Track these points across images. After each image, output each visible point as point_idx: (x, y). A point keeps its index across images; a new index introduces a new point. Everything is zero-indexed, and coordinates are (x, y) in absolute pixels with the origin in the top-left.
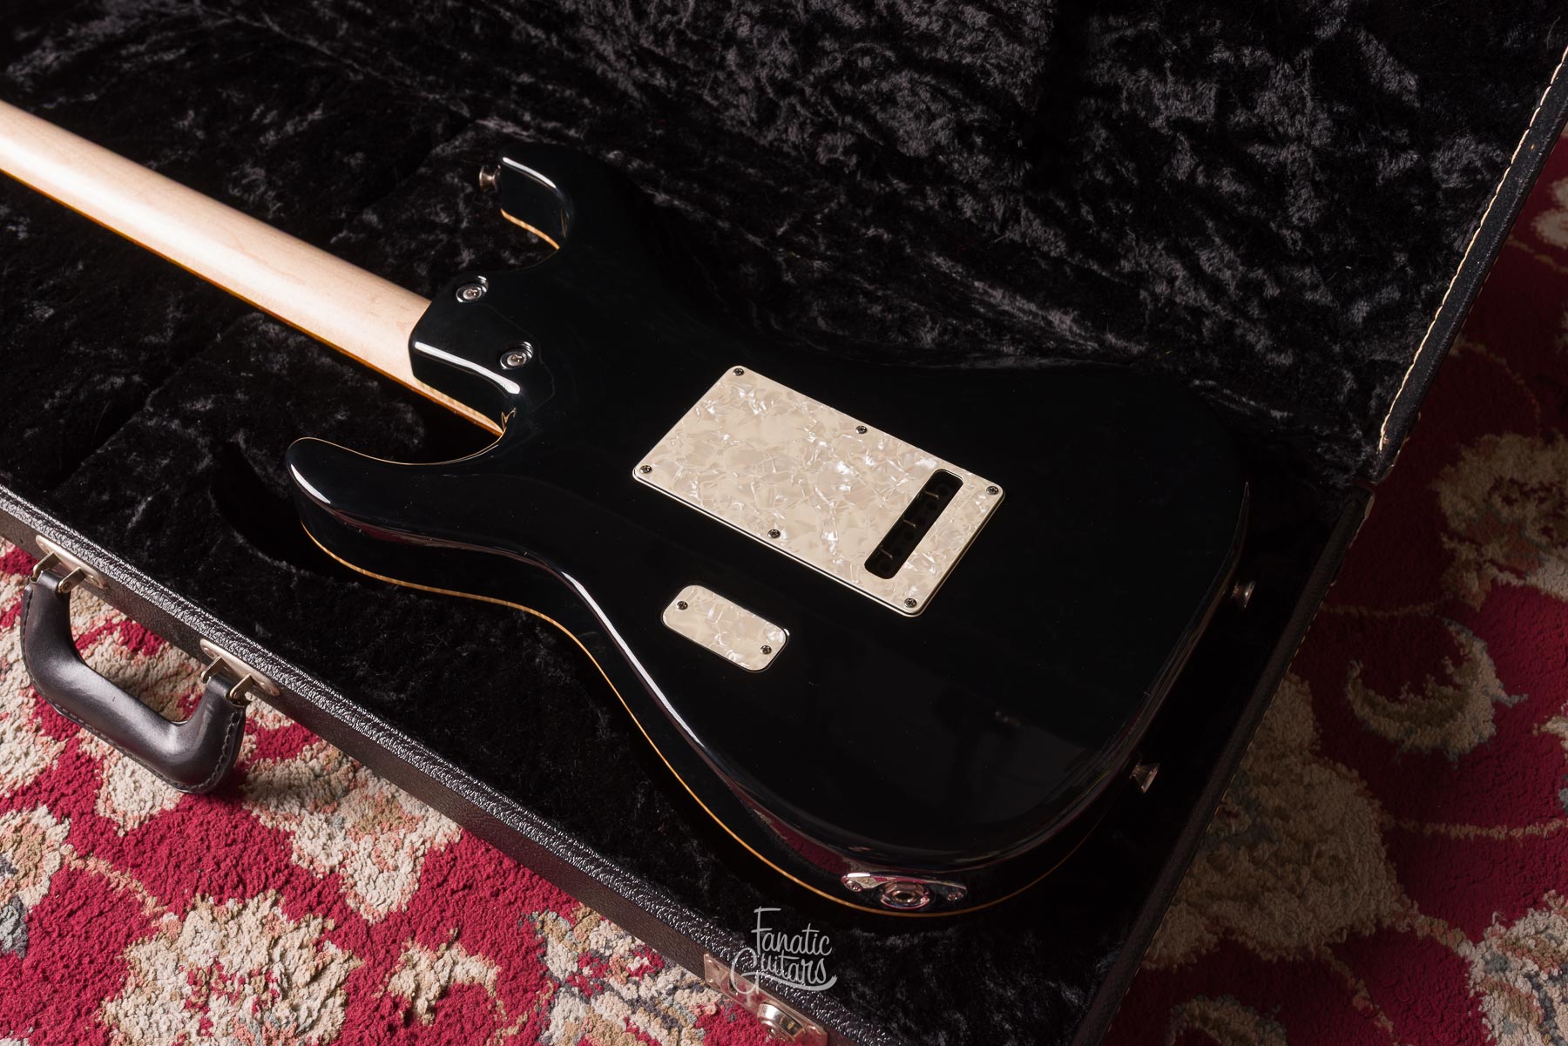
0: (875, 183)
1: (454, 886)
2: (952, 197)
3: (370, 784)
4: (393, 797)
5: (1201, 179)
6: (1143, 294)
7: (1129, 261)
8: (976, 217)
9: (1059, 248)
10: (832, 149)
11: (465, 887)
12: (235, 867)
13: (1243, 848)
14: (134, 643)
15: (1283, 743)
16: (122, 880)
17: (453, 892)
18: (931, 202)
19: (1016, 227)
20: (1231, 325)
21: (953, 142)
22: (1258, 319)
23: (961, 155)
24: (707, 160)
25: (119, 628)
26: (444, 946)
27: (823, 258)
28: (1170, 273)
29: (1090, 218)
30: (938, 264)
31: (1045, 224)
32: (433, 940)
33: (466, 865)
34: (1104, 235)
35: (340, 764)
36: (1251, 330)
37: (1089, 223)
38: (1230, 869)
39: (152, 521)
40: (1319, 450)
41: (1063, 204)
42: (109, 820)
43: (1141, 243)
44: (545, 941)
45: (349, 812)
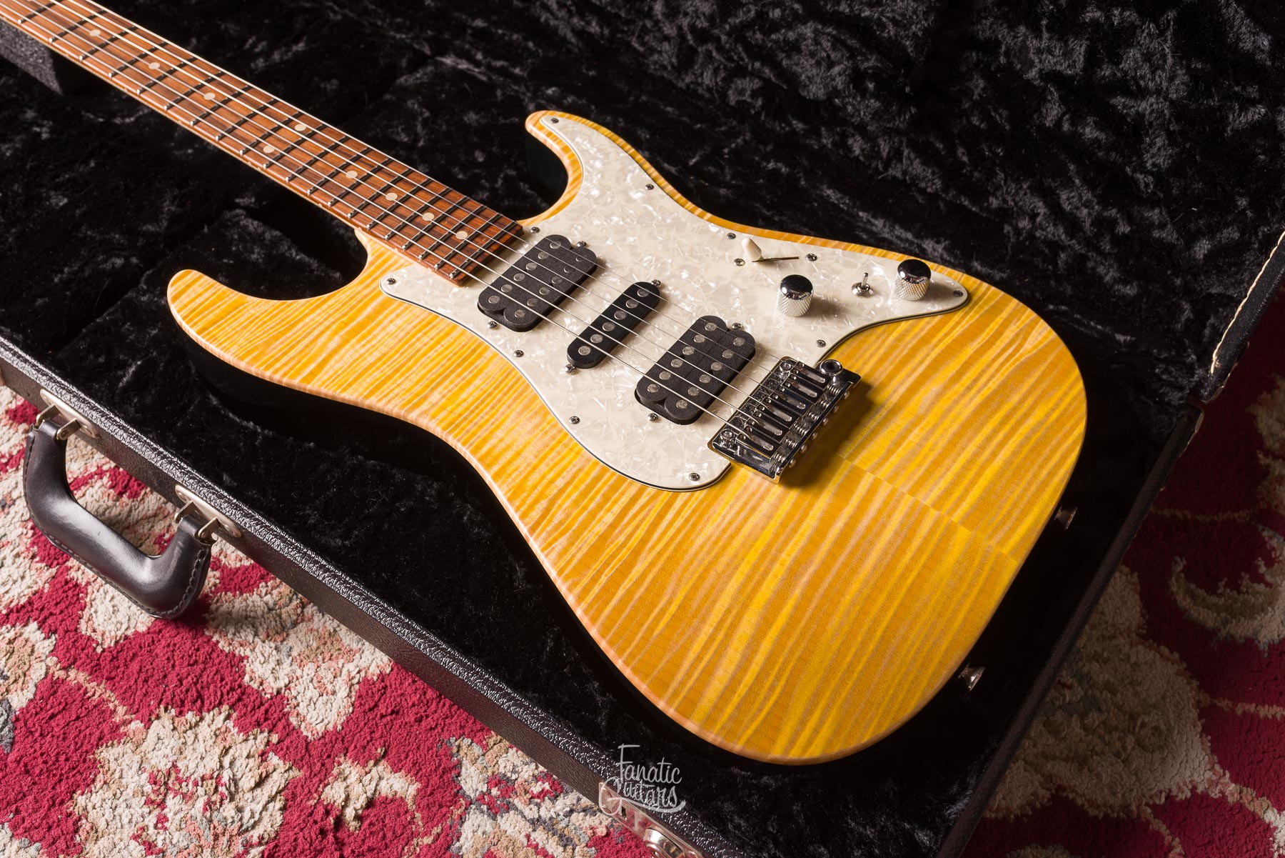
0: (777, 124)
1: (383, 711)
2: (844, 137)
3: (316, 619)
4: (335, 631)
5: (1066, 127)
6: (1007, 228)
7: (997, 198)
8: (864, 155)
9: (934, 185)
10: (741, 92)
11: (393, 712)
12: (195, 684)
13: (1075, 716)
14: (120, 488)
15: (1113, 626)
16: (97, 690)
17: (382, 716)
18: (825, 141)
19: (899, 166)
20: (1084, 258)
21: (849, 87)
22: (1109, 254)
23: (854, 98)
24: (632, 98)
25: (108, 474)
26: (372, 762)
27: (728, 186)
28: (1032, 210)
29: (965, 159)
30: (828, 196)
31: (923, 163)
32: (363, 757)
33: (395, 693)
34: (976, 174)
35: (291, 600)
36: (1102, 264)
37: (964, 163)
38: (1063, 734)
39: (140, 382)
40: (1157, 370)
41: (941, 146)
42: (89, 638)
43: (1009, 182)
44: (460, 763)
45: (297, 642)
